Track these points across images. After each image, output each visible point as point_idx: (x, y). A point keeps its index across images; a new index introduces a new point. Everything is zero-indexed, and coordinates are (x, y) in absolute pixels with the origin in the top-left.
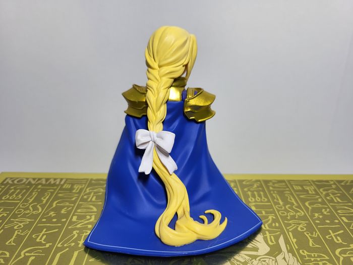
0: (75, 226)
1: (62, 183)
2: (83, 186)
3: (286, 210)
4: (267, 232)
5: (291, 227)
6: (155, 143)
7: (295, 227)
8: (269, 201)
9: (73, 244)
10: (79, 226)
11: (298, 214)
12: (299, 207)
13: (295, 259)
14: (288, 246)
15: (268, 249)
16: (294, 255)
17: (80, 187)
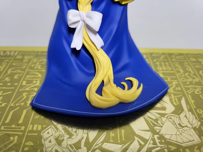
0: (24, 89)
1: (16, 54)
2: (31, 57)
3: (185, 77)
4: (172, 95)
5: (190, 90)
6: (84, 22)
7: (193, 91)
8: (172, 70)
9: (23, 104)
10: (27, 89)
11: (195, 80)
12: (195, 75)
13: (194, 116)
14: (188, 106)
15: (173, 109)
16: (193, 113)
17: (29, 57)
